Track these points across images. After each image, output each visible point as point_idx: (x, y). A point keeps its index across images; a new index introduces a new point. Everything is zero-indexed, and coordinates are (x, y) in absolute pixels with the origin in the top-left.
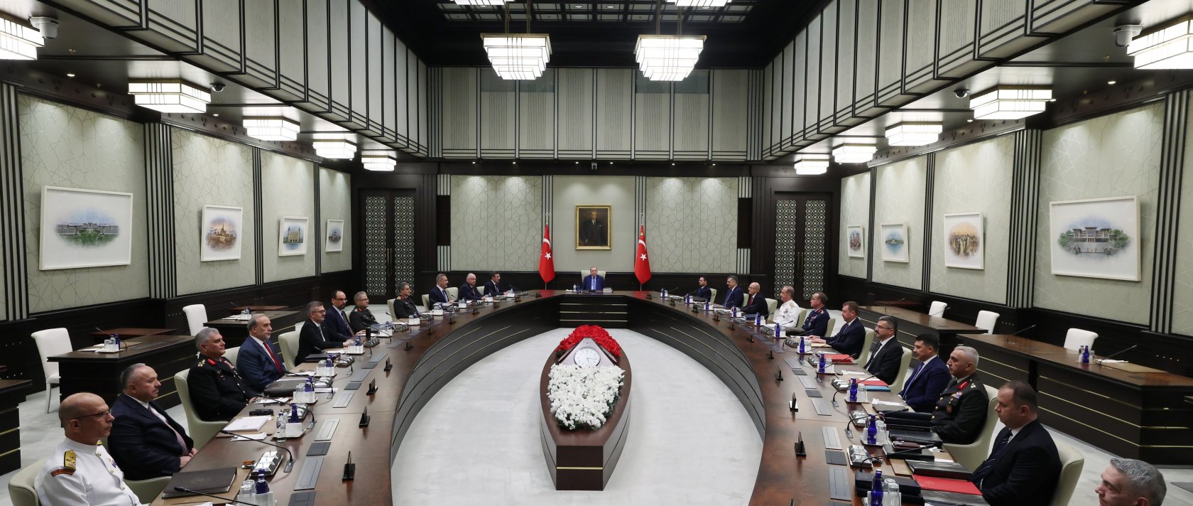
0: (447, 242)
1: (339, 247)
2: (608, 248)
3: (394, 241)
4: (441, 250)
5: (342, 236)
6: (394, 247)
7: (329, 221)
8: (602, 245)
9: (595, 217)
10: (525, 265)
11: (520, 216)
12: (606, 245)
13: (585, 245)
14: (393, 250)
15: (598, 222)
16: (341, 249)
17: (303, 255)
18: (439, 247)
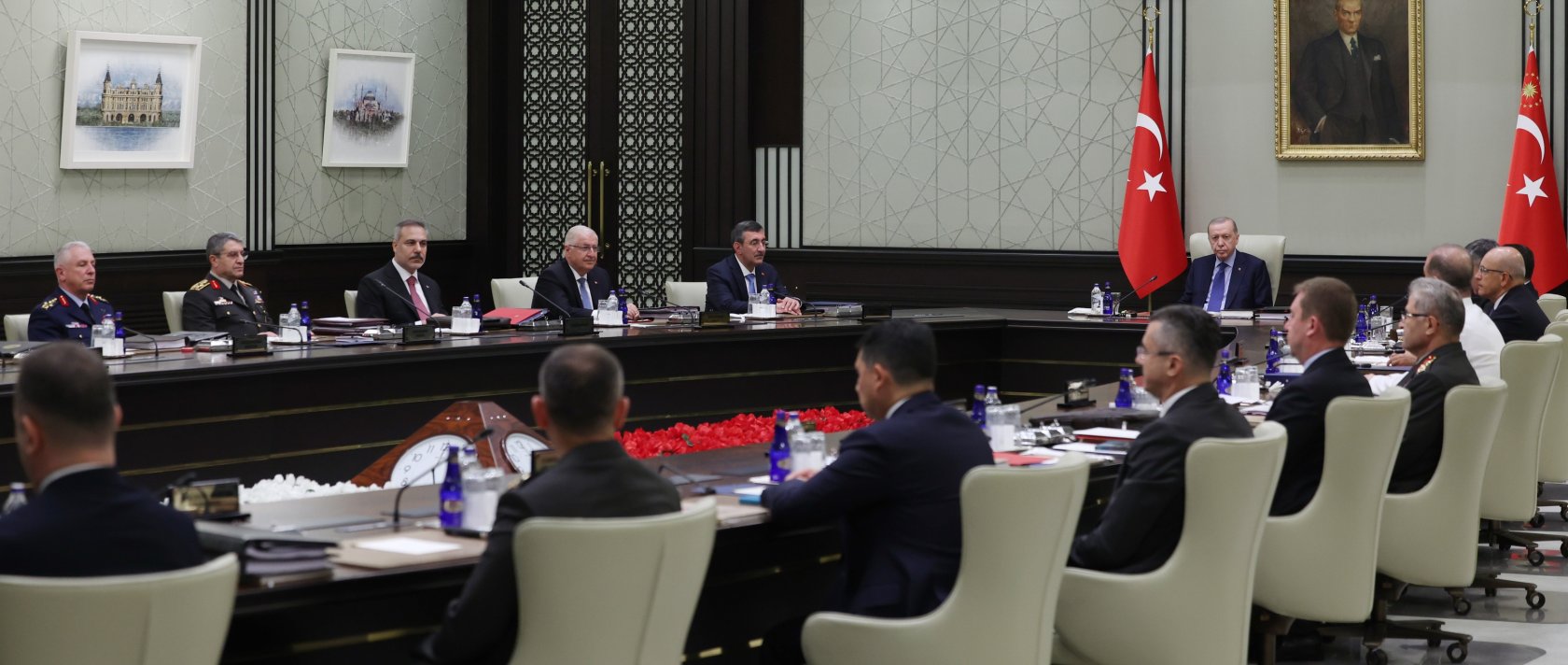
0: (791, 134)
1: (393, 150)
2: (1411, 153)
3: (615, 130)
4: (770, 162)
5: (407, 111)
6: (612, 156)
7: (334, 53)
8: (1383, 140)
9: (1355, 19)
10: (1077, 226)
11: (1058, 23)
12: (1402, 138)
13: (1316, 140)
14: (612, 165)
15: (1367, 40)
16: (402, 161)
17: (181, 172)
18: (760, 153)
